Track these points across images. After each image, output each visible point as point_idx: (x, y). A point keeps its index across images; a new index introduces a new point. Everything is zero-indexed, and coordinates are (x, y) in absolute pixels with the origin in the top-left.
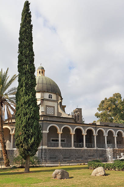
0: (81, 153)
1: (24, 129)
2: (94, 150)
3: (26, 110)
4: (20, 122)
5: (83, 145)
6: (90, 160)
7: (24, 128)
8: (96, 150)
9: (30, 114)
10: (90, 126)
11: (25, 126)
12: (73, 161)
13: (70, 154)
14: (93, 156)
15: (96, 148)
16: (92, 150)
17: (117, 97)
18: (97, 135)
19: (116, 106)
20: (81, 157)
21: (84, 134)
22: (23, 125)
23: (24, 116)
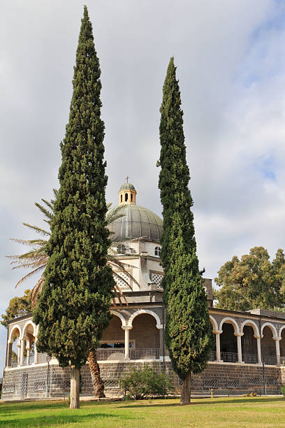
0: (235, 373)
1: (192, 320)
2: (258, 368)
3: (189, 282)
4: (182, 305)
5: (237, 357)
6: (251, 389)
7: (190, 317)
8: (261, 368)
9: (199, 291)
10: (249, 318)
11: (193, 314)
12: (220, 389)
13: (215, 375)
14: (256, 380)
15: (260, 365)
16: (254, 367)
17: (260, 256)
18: (262, 336)
19: (260, 277)
20: (236, 382)
21: (239, 334)
22: (189, 311)
23: (189, 293)
